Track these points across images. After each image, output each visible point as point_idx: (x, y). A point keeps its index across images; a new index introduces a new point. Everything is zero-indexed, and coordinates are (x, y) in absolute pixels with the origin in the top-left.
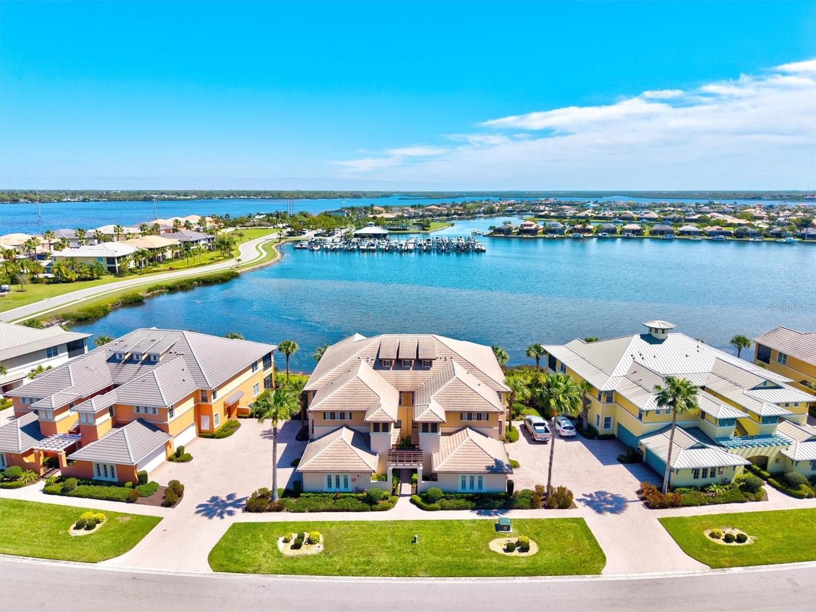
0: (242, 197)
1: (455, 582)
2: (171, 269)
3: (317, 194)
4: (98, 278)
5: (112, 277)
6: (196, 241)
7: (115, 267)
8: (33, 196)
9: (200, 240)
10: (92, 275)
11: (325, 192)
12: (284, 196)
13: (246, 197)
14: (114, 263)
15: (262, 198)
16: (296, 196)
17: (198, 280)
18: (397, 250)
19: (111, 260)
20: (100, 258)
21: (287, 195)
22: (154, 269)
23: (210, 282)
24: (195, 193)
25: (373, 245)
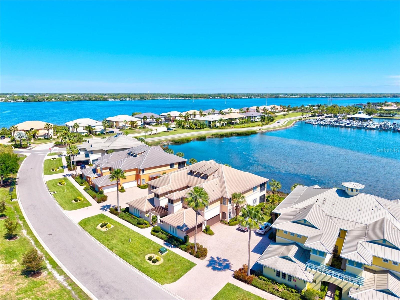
0: (323, 97)
1: (119, 260)
2: (232, 128)
3: (368, 95)
4: (203, 129)
5: (208, 129)
6: (255, 117)
7: (210, 125)
8: (232, 96)
9: (257, 116)
10: (200, 127)
11: (373, 94)
12: (346, 96)
13: (325, 97)
14: (211, 123)
15: (333, 97)
16: (354, 96)
17: (235, 133)
18: (364, 128)
19: (210, 122)
20: (206, 121)
21: (348, 96)
22: (228, 127)
23: (240, 135)
24: (301, 94)
25: (348, 124)
